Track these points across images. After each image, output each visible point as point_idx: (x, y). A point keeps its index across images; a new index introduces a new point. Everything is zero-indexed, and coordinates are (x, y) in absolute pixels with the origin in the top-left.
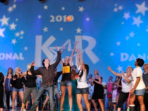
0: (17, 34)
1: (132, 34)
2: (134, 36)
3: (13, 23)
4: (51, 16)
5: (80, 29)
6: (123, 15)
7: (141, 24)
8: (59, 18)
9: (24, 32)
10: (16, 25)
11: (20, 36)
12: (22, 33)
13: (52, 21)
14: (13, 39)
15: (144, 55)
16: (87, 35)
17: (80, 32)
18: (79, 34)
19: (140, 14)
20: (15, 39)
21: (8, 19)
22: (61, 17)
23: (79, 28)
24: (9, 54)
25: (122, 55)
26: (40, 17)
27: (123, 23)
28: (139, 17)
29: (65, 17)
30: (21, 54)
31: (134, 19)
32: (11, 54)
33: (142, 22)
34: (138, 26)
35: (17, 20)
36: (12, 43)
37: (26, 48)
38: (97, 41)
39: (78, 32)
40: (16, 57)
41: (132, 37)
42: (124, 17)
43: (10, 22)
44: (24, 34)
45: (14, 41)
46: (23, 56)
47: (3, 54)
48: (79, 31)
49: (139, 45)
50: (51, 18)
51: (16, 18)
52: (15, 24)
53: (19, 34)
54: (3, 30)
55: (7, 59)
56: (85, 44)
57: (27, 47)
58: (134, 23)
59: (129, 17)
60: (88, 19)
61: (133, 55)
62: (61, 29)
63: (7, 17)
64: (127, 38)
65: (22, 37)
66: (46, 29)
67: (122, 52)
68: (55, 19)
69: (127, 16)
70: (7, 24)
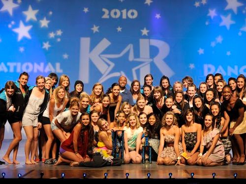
0: (52, 35)
1: (219, 39)
2: (223, 42)
3: (45, 19)
4: (104, 10)
5: (147, 29)
6: (208, 12)
7: (232, 26)
8: (115, 13)
9: (62, 32)
10: (48, 22)
11: (56, 37)
12: (59, 33)
13: (106, 16)
14: (46, 42)
15: (236, 67)
16: (157, 39)
17: (147, 34)
18: (145, 37)
19: (231, 11)
20: (48, 43)
21: (36, 11)
22: (118, 11)
23: (145, 29)
24: (39, 64)
25: (206, 67)
26: (86, 10)
27: (207, 23)
28: (230, 16)
29: (124, 11)
30: (58, 65)
31: (223, 17)
32: (42, 64)
33: (233, 22)
34: (228, 27)
35: (51, 13)
36: (44, 47)
37: (66, 56)
38: (171, 48)
39: (143, 34)
40: (50, 68)
41: (219, 43)
42: (208, 15)
43: (39, 16)
44: (62, 34)
45: (46, 46)
46: (61, 67)
47: (30, 65)
48: (145, 32)
49: (229, 53)
50: (104, 13)
51: (50, 11)
52: (47, 19)
53: (55, 34)
54: (29, 28)
55: (35, 71)
56: (154, 51)
57: (67, 54)
58: (222, 24)
59: (216, 15)
60: (158, 16)
61: (220, 67)
62: (119, 29)
63: (34, 9)
64: (213, 44)
65: (59, 40)
66: (95, 29)
67: (205, 63)
68: (109, 14)
69: (212, 13)
70: (35, 18)
